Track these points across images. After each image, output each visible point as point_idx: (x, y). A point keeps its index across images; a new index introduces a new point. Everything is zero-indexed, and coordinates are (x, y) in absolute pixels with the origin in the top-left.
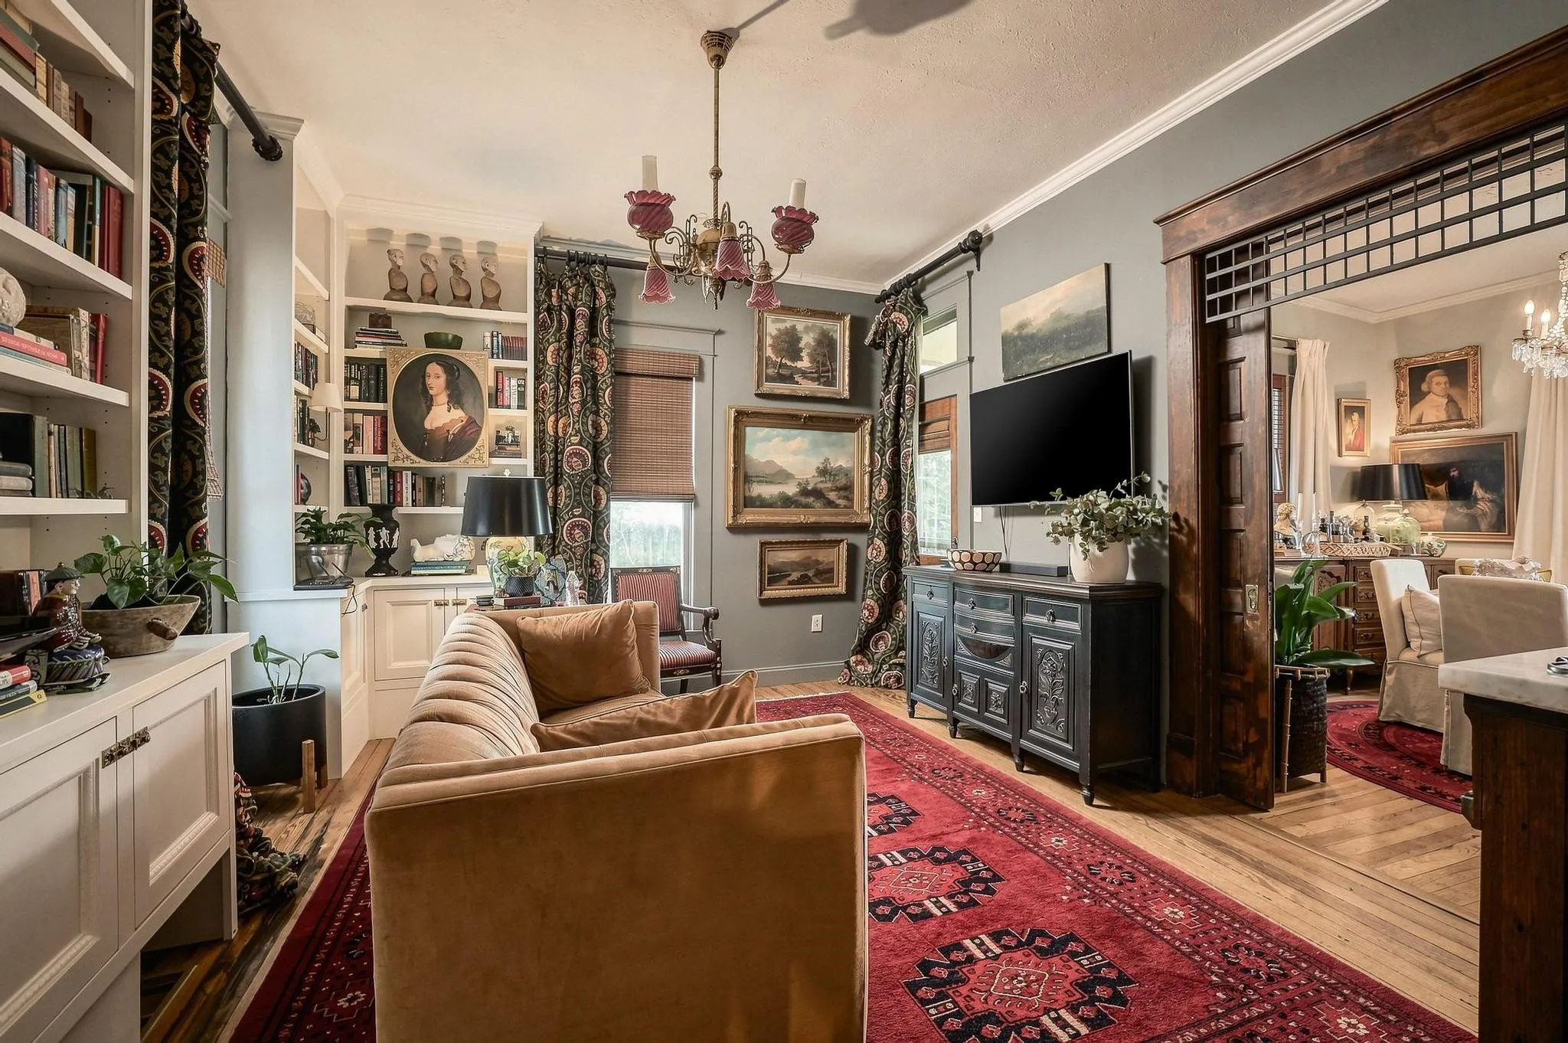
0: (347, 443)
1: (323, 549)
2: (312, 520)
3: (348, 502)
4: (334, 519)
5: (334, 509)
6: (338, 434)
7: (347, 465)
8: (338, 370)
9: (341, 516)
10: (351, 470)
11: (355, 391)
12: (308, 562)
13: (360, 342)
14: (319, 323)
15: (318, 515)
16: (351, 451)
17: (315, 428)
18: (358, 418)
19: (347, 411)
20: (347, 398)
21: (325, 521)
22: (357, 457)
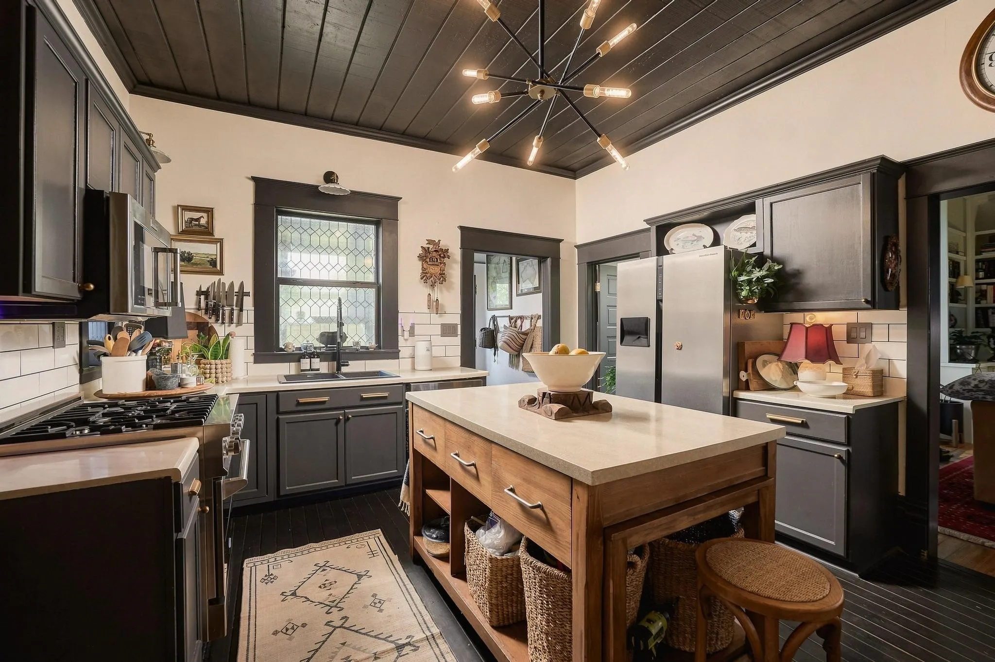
0: (976, 299)
1: (964, 347)
2: (957, 334)
3: (978, 325)
4: (969, 334)
5: (971, 328)
6: (972, 296)
7: (977, 309)
8: (971, 267)
9: (973, 333)
10: (980, 312)
11: (981, 274)
12: (956, 352)
13: (984, 252)
14: (961, 249)
15: (961, 332)
16: (979, 303)
17: (959, 294)
18: (984, 287)
19: (977, 284)
20: (977, 278)
21: (964, 335)
22: (983, 304)
